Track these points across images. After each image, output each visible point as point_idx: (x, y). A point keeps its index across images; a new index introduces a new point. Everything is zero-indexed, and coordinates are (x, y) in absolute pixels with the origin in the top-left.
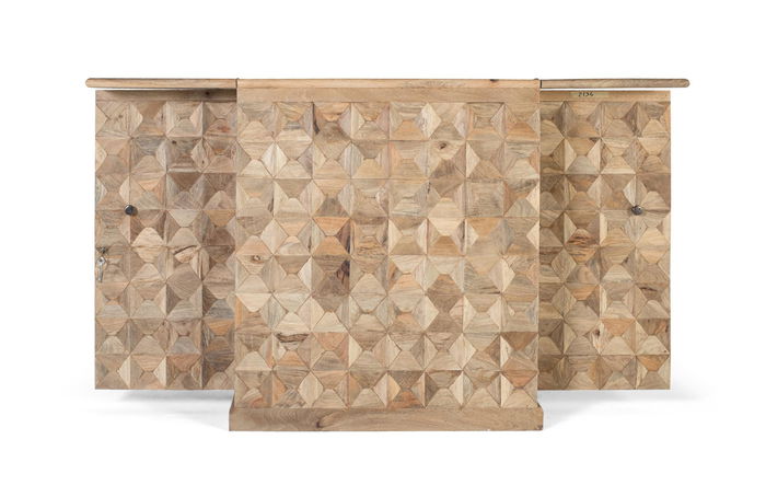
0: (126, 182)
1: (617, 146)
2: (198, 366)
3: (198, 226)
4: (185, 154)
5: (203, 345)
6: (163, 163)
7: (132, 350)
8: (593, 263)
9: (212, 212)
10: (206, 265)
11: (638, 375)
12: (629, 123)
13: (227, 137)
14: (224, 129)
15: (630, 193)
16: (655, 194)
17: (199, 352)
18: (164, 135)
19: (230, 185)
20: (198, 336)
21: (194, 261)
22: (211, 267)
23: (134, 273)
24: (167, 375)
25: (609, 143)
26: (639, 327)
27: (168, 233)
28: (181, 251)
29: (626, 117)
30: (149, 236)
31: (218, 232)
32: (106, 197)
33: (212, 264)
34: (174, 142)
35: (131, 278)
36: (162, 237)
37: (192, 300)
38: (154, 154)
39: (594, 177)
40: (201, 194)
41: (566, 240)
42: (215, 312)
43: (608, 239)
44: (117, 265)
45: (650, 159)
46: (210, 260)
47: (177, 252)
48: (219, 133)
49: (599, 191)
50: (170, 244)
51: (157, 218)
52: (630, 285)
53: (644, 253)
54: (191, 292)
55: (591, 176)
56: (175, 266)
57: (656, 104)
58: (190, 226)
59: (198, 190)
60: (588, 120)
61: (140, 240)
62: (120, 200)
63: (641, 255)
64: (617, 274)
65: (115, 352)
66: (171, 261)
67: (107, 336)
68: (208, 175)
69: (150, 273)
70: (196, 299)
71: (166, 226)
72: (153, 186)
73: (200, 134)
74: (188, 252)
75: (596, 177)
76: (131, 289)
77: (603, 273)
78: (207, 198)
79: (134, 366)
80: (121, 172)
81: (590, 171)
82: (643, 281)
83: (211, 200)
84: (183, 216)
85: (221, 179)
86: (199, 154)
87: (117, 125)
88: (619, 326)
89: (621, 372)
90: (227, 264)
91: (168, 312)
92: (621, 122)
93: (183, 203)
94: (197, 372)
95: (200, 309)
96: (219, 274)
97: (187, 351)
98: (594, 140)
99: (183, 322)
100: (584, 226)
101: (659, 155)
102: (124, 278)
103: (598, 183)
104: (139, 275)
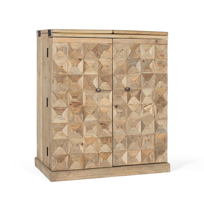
0: (125, 78)
1: (90, 62)
2: (153, 153)
3: (153, 96)
4: (147, 66)
5: (155, 144)
6: (140, 70)
7: (128, 148)
8: (80, 114)
9: (158, 90)
10: (156, 112)
11: (99, 162)
12: (95, 52)
13: (164, 59)
14: (162, 56)
15: (95, 83)
16: (106, 83)
17: (153, 147)
18: (140, 58)
19: (164, 79)
20: (153, 141)
21: (151, 110)
22: (157, 112)
23: (128, 116)
24: (141, 157)
25: (86, 61)
26: (99, 141)
27: (142, 99)
28: (146, 106)
29: (94, 49)
30: (134, 100)
31: (160, 98)
32: (117, 84)
33: (158, 111)
34: (144, 61)
35: (128, 118)
36: (139, 101)
37: (150, 126)
38: (135, 66)
39: (80, 76)
40: (154, 82)
41: (68, 104)
42: (159, 130)
43: (86, 103)
44: (121, 113)
45: (104, 68)
46: (157, 109)
47: (145, 107)
48: (161, 57)
49: (82, 82)
50: (142, 103)
51: (137, 92)
52: (96, 122)
53: (101, 109)
54: (150, 123)
55: (79, 75)
56: (144, 112)
57: (106, 44)
58: (149, 96)
59: (153, 80)
60: (78, 51)
61: (131, 102)
62: (122, 85)
63: (100, 110)
64: (90, 118)
65: (121, 150)
66: (143, 111)
67: (117, 143)
68: (157, 74)
69: (134, 116)
70: (152, 126)
71: (141, 96)
72: (135, 79)
73: (153, 58)
74: (149, 106)
75: (81, 76)
76: (127, 123)
77: (84, 118)
78: (156, 84)
79: (129, 155)
80: (123, 73)
81: (79, 73)
82: (101, 120)
83: (158, 84)
84: (147, 92)
85: (161, 76)
86: (153, 66)
87: (121, 54)
88: (91, 141)
89: (92, 160)
90: (163, 111)
91: (142, 131)
92: (92, 52)
93: (147, 86)
94: (152, 156)
95: (154, 130)
96: (161, 116)
97: (149, 147)
98: (80, 60)
99: (147, 136)
100: (76, 97)
101: (107, 66)
102: (124, 118)
103: (82, 79)
104: (130, 117)
